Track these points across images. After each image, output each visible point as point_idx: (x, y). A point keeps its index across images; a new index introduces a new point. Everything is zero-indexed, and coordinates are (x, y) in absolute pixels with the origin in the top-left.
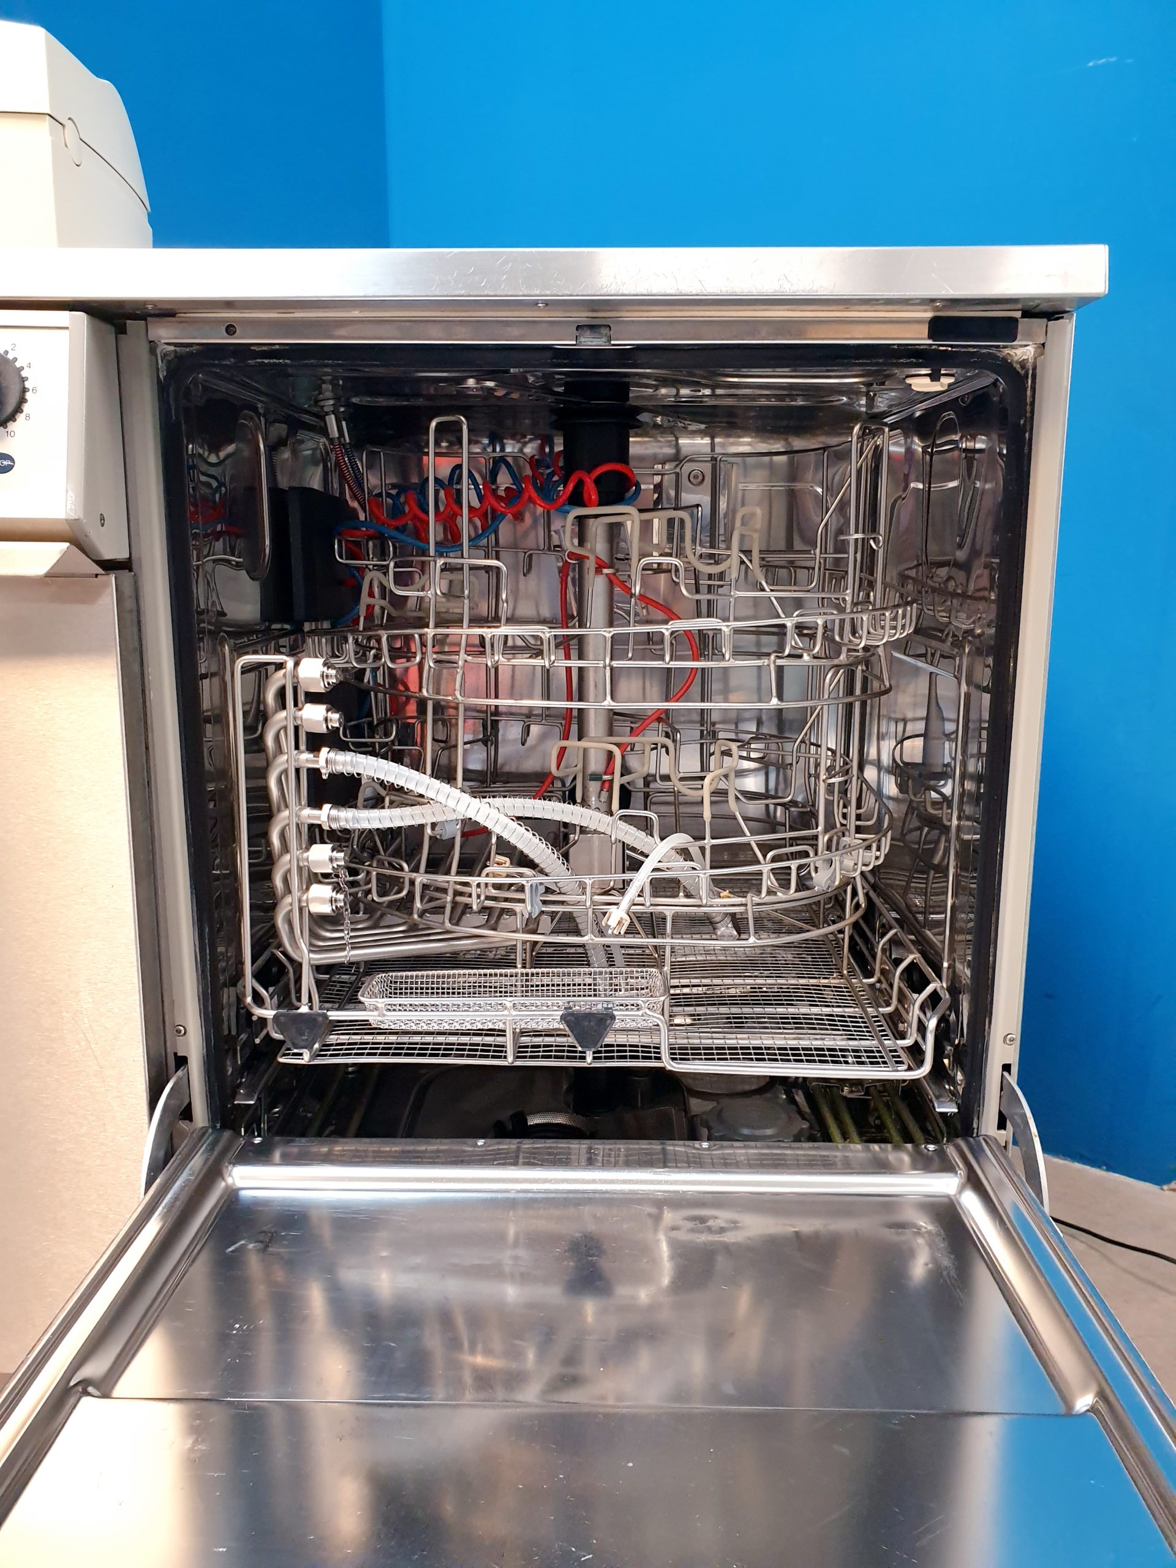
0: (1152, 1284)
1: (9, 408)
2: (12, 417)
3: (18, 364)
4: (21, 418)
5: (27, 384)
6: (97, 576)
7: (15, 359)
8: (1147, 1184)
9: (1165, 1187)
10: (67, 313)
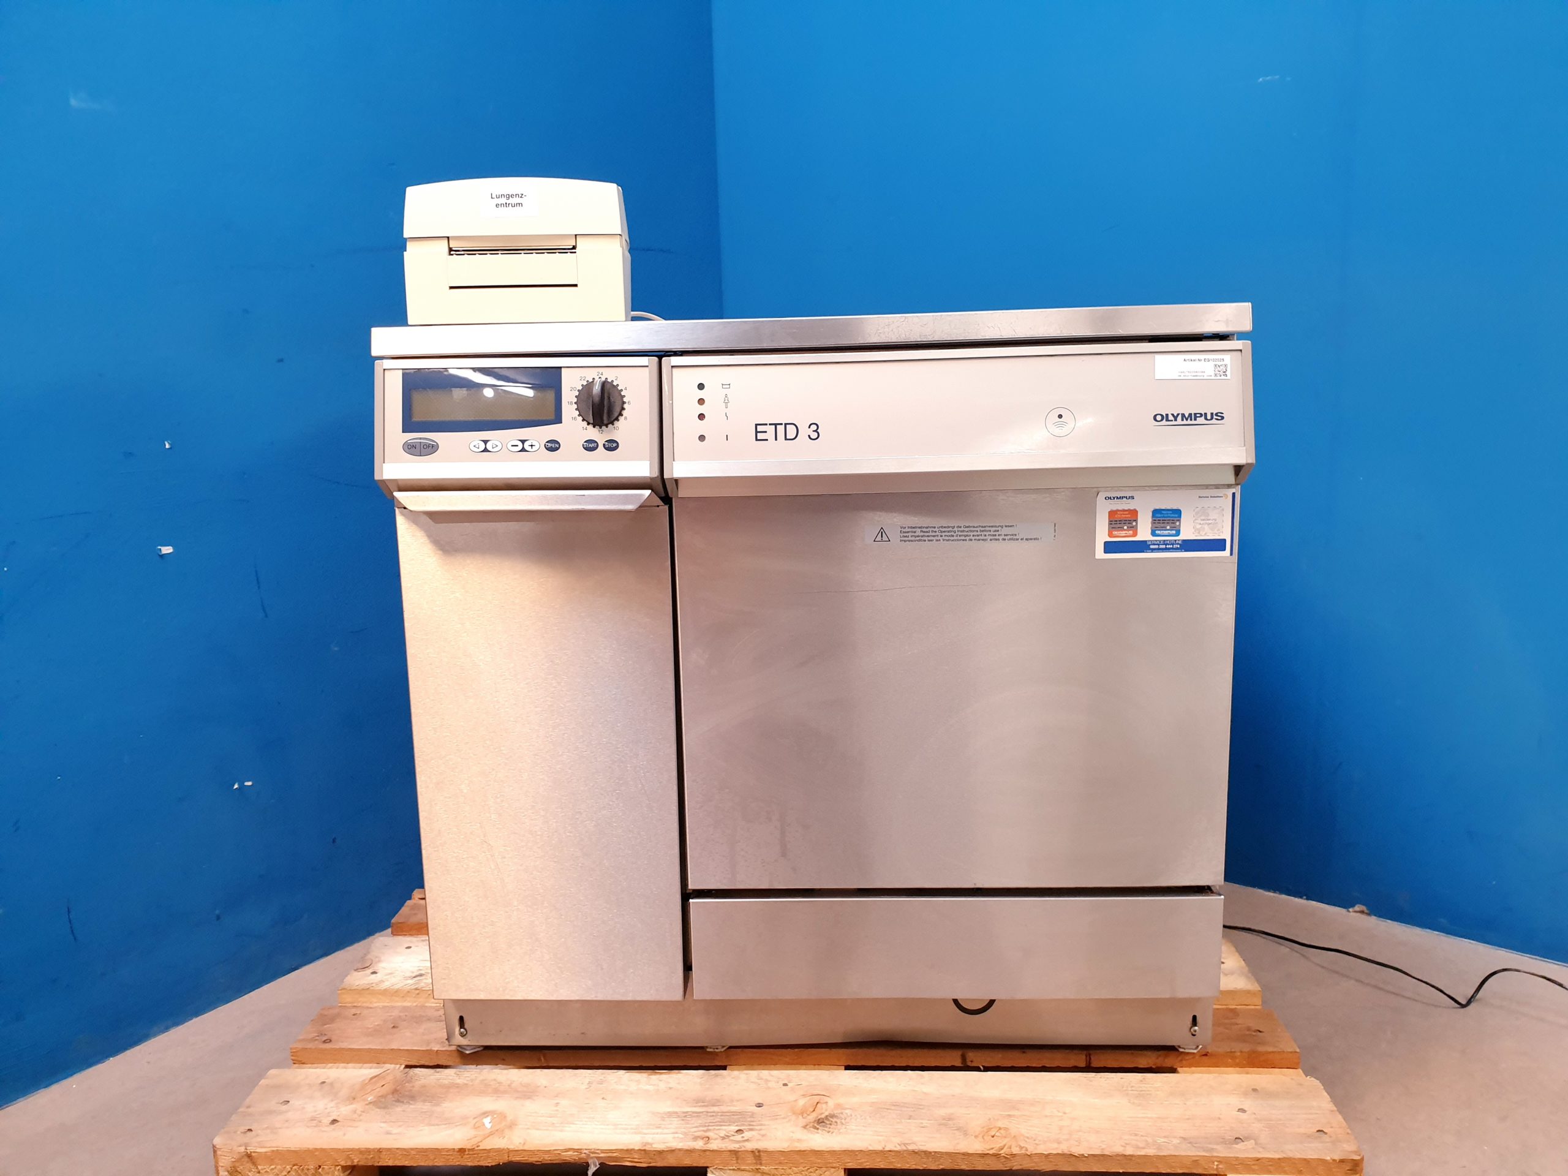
0: (1337, 972)
1: (616, 414)
2: (617, 419)
3: (619, 388)
4: (621, 419)
5: (625, 399)
6: (658, 506)
7: (618, 385)
8: (1337, 908)
9: (1351, 910)
10: (647, 358)
